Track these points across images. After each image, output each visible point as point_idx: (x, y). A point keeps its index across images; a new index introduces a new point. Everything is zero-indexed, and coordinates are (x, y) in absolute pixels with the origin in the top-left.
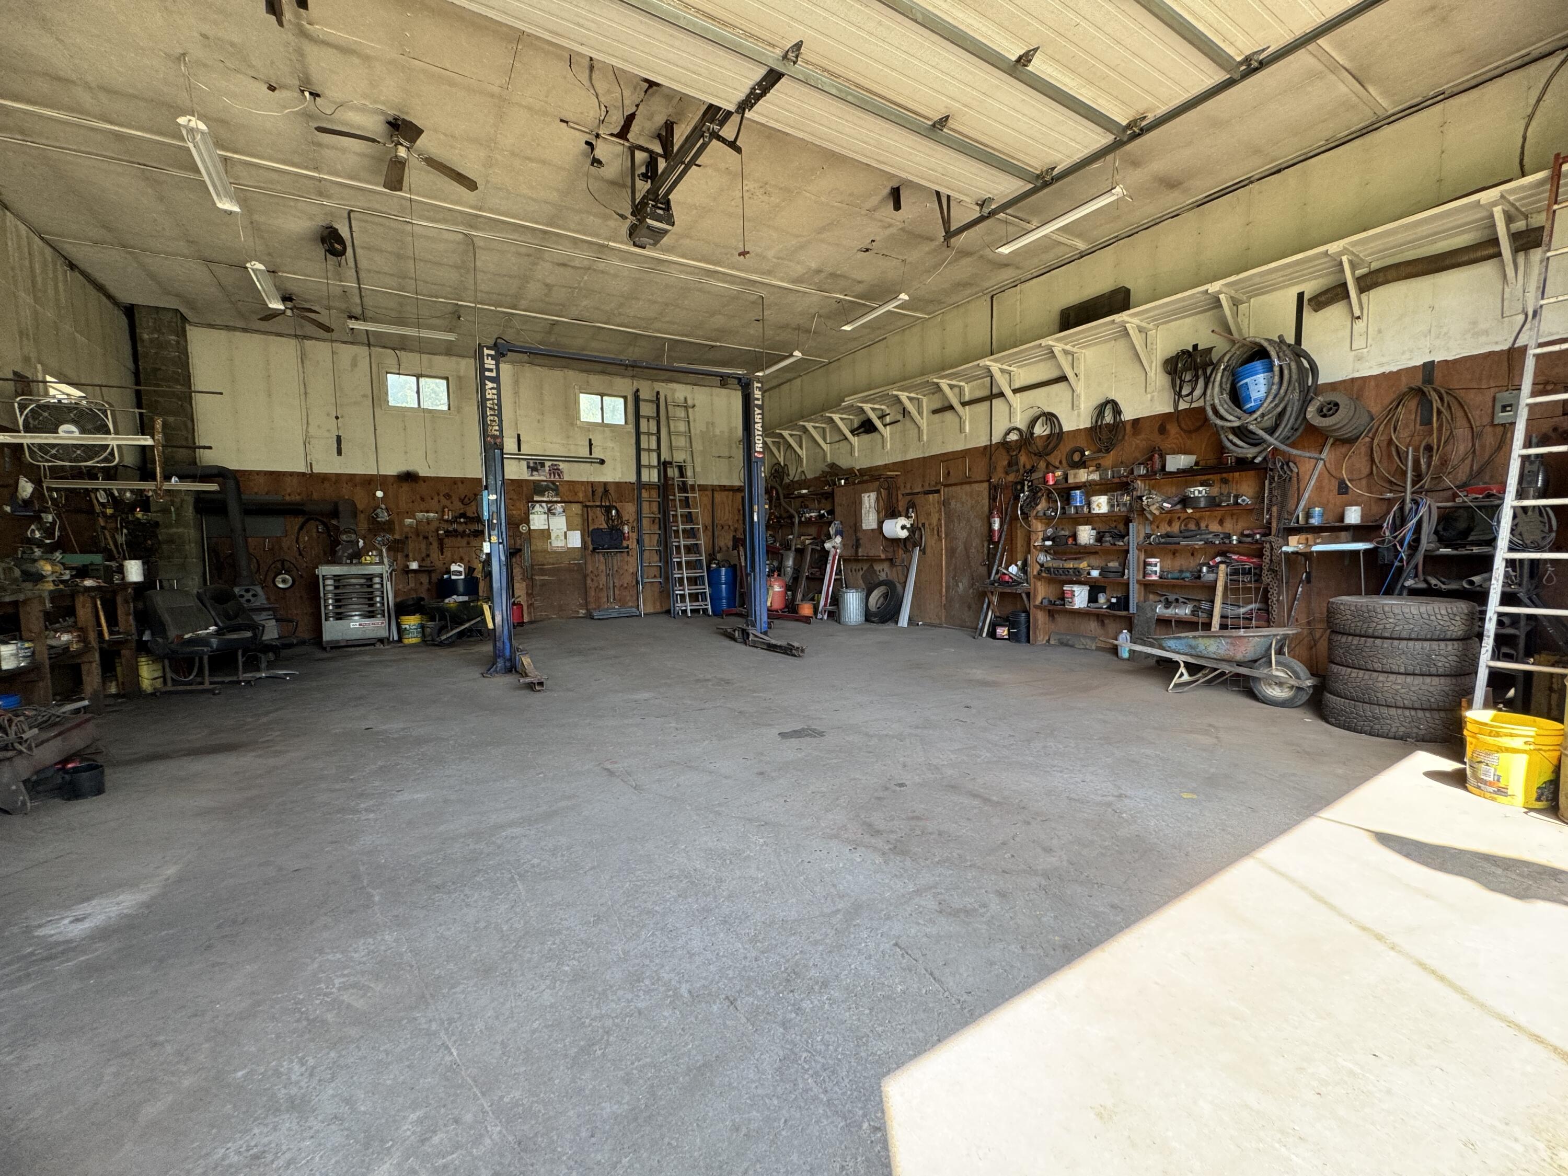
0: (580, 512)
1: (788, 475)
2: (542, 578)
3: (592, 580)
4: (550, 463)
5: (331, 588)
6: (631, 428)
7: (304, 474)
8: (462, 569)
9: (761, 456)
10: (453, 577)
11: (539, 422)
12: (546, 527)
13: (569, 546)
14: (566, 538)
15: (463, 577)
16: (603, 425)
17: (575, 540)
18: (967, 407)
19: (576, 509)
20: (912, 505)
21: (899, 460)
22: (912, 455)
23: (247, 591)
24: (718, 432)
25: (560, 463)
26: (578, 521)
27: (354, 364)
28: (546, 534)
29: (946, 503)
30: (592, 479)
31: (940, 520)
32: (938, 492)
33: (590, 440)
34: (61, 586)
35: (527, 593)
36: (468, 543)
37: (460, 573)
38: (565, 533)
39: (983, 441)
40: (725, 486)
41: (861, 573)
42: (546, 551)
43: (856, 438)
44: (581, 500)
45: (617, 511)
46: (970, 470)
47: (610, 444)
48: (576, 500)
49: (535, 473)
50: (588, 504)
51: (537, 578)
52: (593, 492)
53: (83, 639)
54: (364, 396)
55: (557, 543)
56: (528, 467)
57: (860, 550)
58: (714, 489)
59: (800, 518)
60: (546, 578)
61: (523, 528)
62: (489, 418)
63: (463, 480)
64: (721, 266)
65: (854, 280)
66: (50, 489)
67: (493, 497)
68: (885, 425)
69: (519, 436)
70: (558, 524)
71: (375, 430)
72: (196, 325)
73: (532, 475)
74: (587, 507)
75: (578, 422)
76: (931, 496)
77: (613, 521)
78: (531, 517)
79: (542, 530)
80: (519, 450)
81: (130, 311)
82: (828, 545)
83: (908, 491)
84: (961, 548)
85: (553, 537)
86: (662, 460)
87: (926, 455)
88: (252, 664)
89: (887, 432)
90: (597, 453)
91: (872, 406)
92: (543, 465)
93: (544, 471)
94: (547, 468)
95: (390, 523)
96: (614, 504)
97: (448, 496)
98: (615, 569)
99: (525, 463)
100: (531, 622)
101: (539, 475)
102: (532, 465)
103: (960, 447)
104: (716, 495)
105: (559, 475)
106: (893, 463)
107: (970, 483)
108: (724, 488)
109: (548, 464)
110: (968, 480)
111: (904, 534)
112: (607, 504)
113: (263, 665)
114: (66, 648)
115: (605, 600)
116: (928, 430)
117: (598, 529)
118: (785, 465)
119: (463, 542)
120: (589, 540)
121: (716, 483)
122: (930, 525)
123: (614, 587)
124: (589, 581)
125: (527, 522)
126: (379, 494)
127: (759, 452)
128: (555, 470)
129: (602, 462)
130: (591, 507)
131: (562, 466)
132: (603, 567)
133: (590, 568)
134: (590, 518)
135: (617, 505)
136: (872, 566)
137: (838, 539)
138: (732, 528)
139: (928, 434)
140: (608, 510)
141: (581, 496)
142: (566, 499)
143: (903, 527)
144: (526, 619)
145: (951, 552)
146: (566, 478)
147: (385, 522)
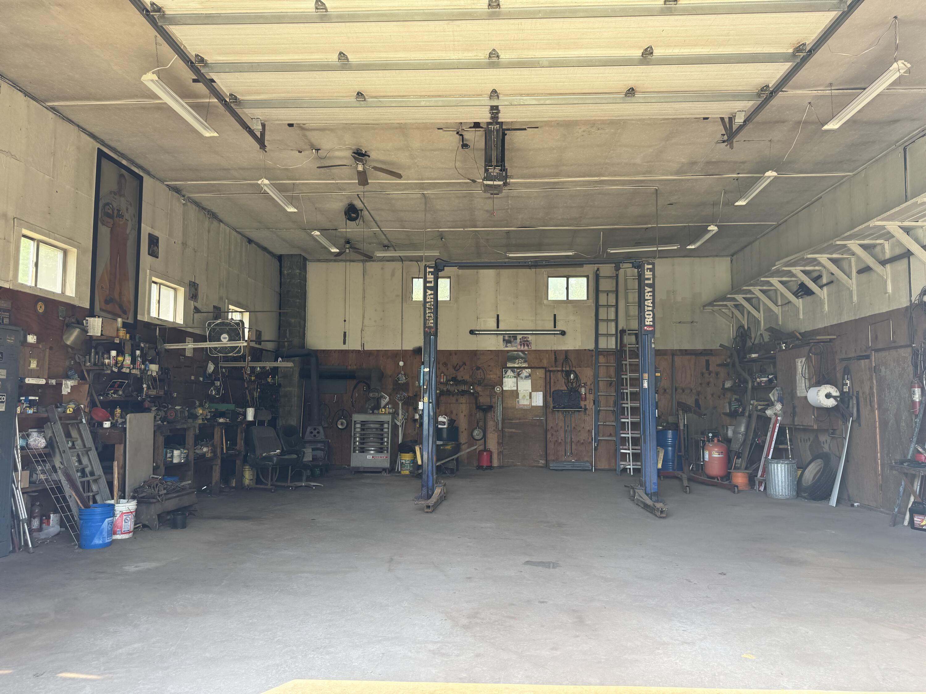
0: (543, 376)
1: (751, 338)
2: (511, 430)
3: (552, 435)
4: (521, 336)
5: (358, 430)
6: (592, 303)
7: (359, 351)
8: (445, 420)
9: (651, 329)
10: (440, 426)
11: (514, 303)
12: (515, 388)
13: (533, 404)
14: (530, 397)
16: (568, 301)
17: (538, 400)
18: (888, 266)
19: (540, 373)
20: (847, 371)
21: (835, 323)
22: (845, 318)
23: (315, 429)
24: (679, 299)
25: (529, 336)
26: (541, 382)
27: (393, 275)
28: (515, 394)
29: (876, 370)
30: (555, 348)
31: (871, 388)
32: (868, 357)
33: (555, 315)
34: (206, 422)
35: (498, 442)
36: (457, 400)
37: (444, 423)
38: (530, 393)
39: (905, 303)
40: (686, 350)
41: (809, 443)
42: (514, 408)
43: (801, 300)
44: (545, 365)
45: (576, 376)
46: (894, 333)
47: (572, 318)
48: (541, 366)
49: (509, 345)
50: (551, 369)
51: (506, 430)
52: (556, 358)
53: (214, 451)
54: (397, 296)
55: (524, 402)
56: (504, 340)
57: (796, 419)
58: (674, 353)
59: (753, 382)
60: (514, 430)
61: (498, 389)
62: (427, 315)
63: (456, 352)
64: (603, 176)
65: (735, 162)
66: (222, 368)
67: (427, 370)
68: (821, 287)
69: (498, 316)
70: (525, 386)
71: (402, 318)
72: (311, 261)
73: (506, 347)
74: (550, 371)
75: (545, 302)
76: (862, 361)
77: (572, 383)
78: (505, 380)
79: (512, 391)
80: (498, 327)
81: (280, 258)
82: (769, 412)
83: (844, 356)
84: (892, 422)
85: (521, 396)
86: (620, 328)
87: (857, 318)
88: (297, 476)
89: (823, 294)
90: (560, 326)
91: (802, 268)
92: (515, 338)
93: (516, 343)
94: (518, 341)
95: (406, 384)
96: (574, 369)
97: (445, 364)
98: (573, 425)
99: (502, 337)
100: (500, 467)
101: (512, 346)
102: (507, 338)
103: (885, 309)
104: (676, 358)
105: (528, 346)
106: (831, 326)
107: (896, 348)
108: (685, 352)
109: (519, 337)
110: (893, 345)
111: (831, 403)
112: (568, 369)
113: (304, 478)
114: (204, 455)
115: (564, 453)
116: (858, 291)
117: (559, 390)
118: (749, 328)
119: (453, 399)
120: (550, 400)
121: (676, 347)
122: (863, 393)
123: (571, 442)
124: (549, 436)
125: (501, 384)
126: (401, 364)
127: (649, 326)
128: (525, 342)
129: (563, 333)
130: (554, 371)
131: (530, 338)
132: (561, 424)
133: (550, 424)
134: (552, 381)
135: (577, 370)
136: (817, 437)
137: (779, 406)
138: (694, 391)
139: (858, 296)
140: (568, 374)
141: (545, 363)
142: (533, 366)
143: (828, 396)
144: (495, 463)
145: (884, 424)
146: (533, 348)
147: (403, 384)
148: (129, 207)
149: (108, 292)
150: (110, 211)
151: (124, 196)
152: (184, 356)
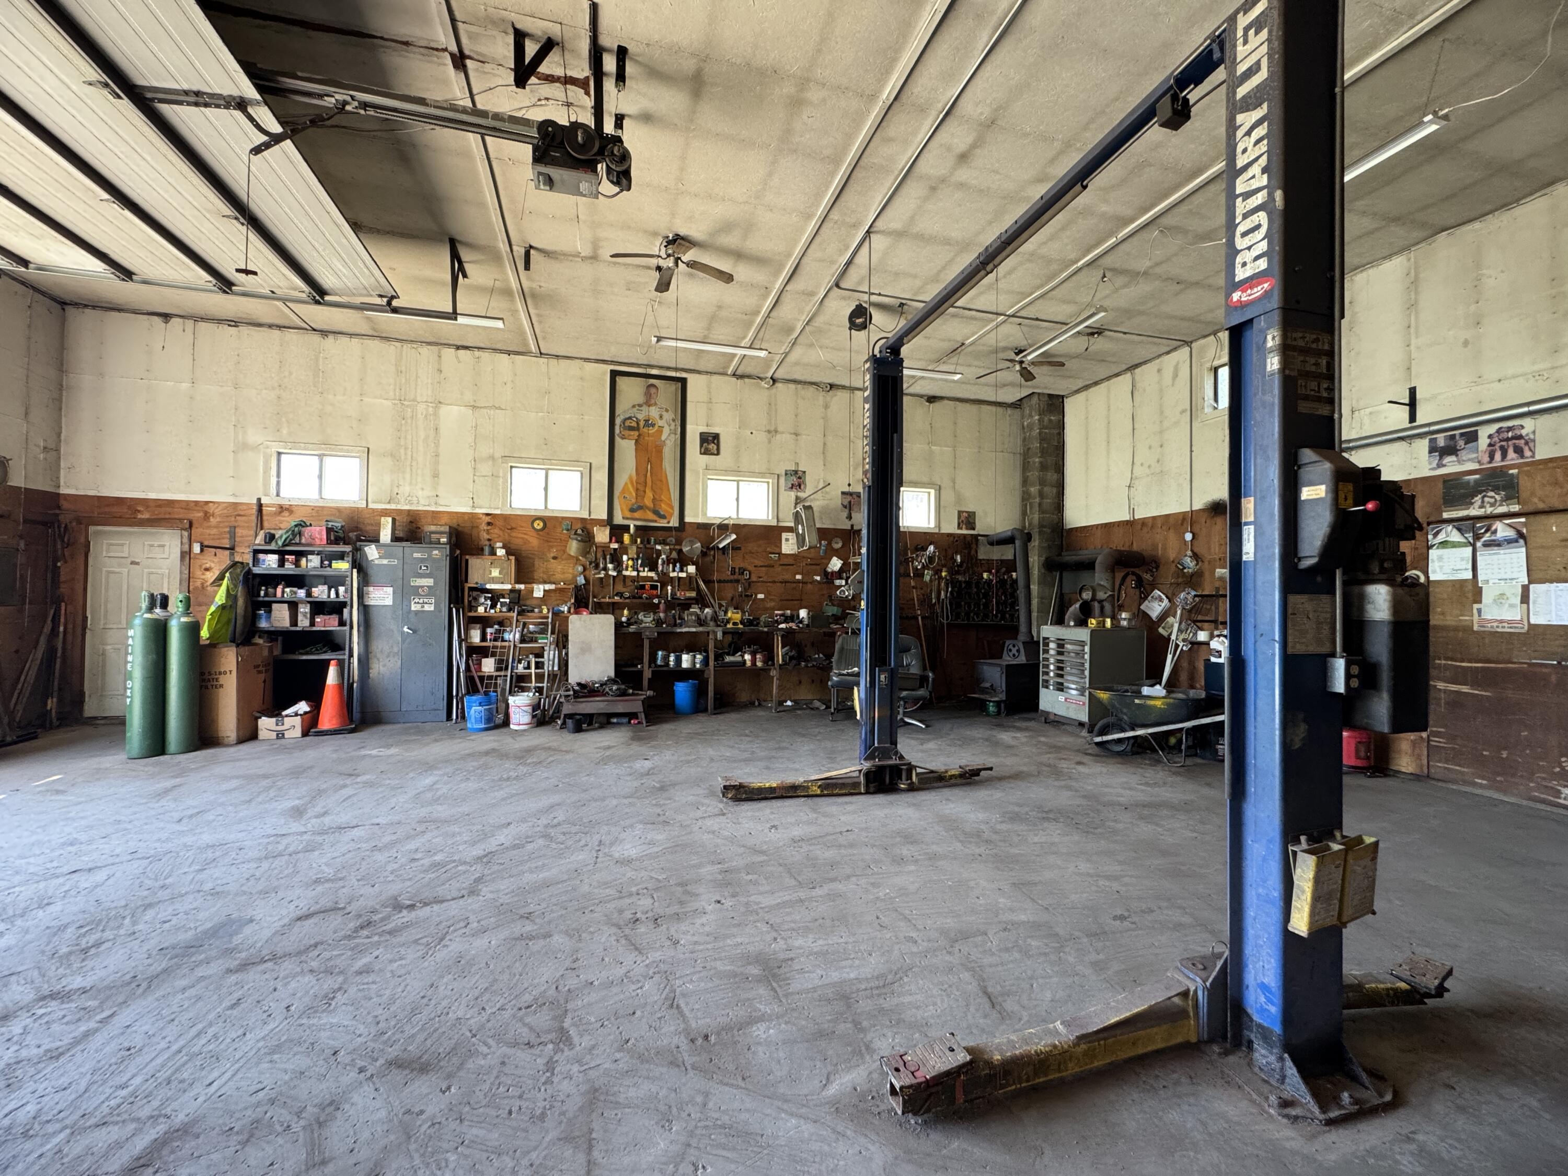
2: (1453, 688)
4: (1493, 428)
5: (1053, 653)
7: (1127, 522)
10: (1213, 659)
12: (1468, 577)
13: (1540, 621)
14: (1525, 600)
15: (1221, 660)
17: (1554, 607)
23: (1013, 645)
28: (1469, 590)
34: (741, 626)
37: (1219, 654)
38: (1525, 591)
42: (1468, 629)
49: (1448, 459)
51: (1439, 685)
54: (1184, 411)
55: (1501, 612)
56: (1432, 450)
60: (1465, 689)
69: (1413, 392)
70: (1505, 567)
72: (1068, 396)
73: (1440, 465)
78: (1433, 553)
79: (1459, 584)
80: (1412, 418)
81: (1021, 405)
85: (1489, 597)
92: (1472, 437)
93: (1477, 449)
99: (1425, 441)
100: (1414, 775)
101: (1460, 462)
105: (1519, 451)
109: (1484, 433)
114: (740, 663)
125: (1423, 564)
126: (1188, 537)
142: (1543, 506)
146: (1542, 453)
147: (1192, 575)
148: (664, 414)
149: (634, 501)
150: (634, 424)
151: (655, 404)
152: (780, 554)
